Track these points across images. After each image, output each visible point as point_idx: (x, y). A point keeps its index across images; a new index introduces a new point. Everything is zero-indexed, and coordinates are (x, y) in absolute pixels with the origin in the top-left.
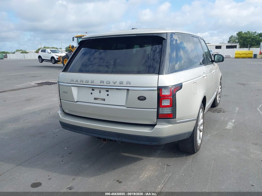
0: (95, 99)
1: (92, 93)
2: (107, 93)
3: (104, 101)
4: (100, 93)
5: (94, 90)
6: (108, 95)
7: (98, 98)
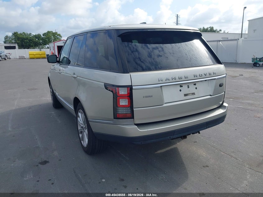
0: (185, 95)
1: (180, 90)
2: (195, 86)
3: (195, 94)
4: (188, 87)
5: (182, 86)
6: (196, 88)
7: (188, 94)
